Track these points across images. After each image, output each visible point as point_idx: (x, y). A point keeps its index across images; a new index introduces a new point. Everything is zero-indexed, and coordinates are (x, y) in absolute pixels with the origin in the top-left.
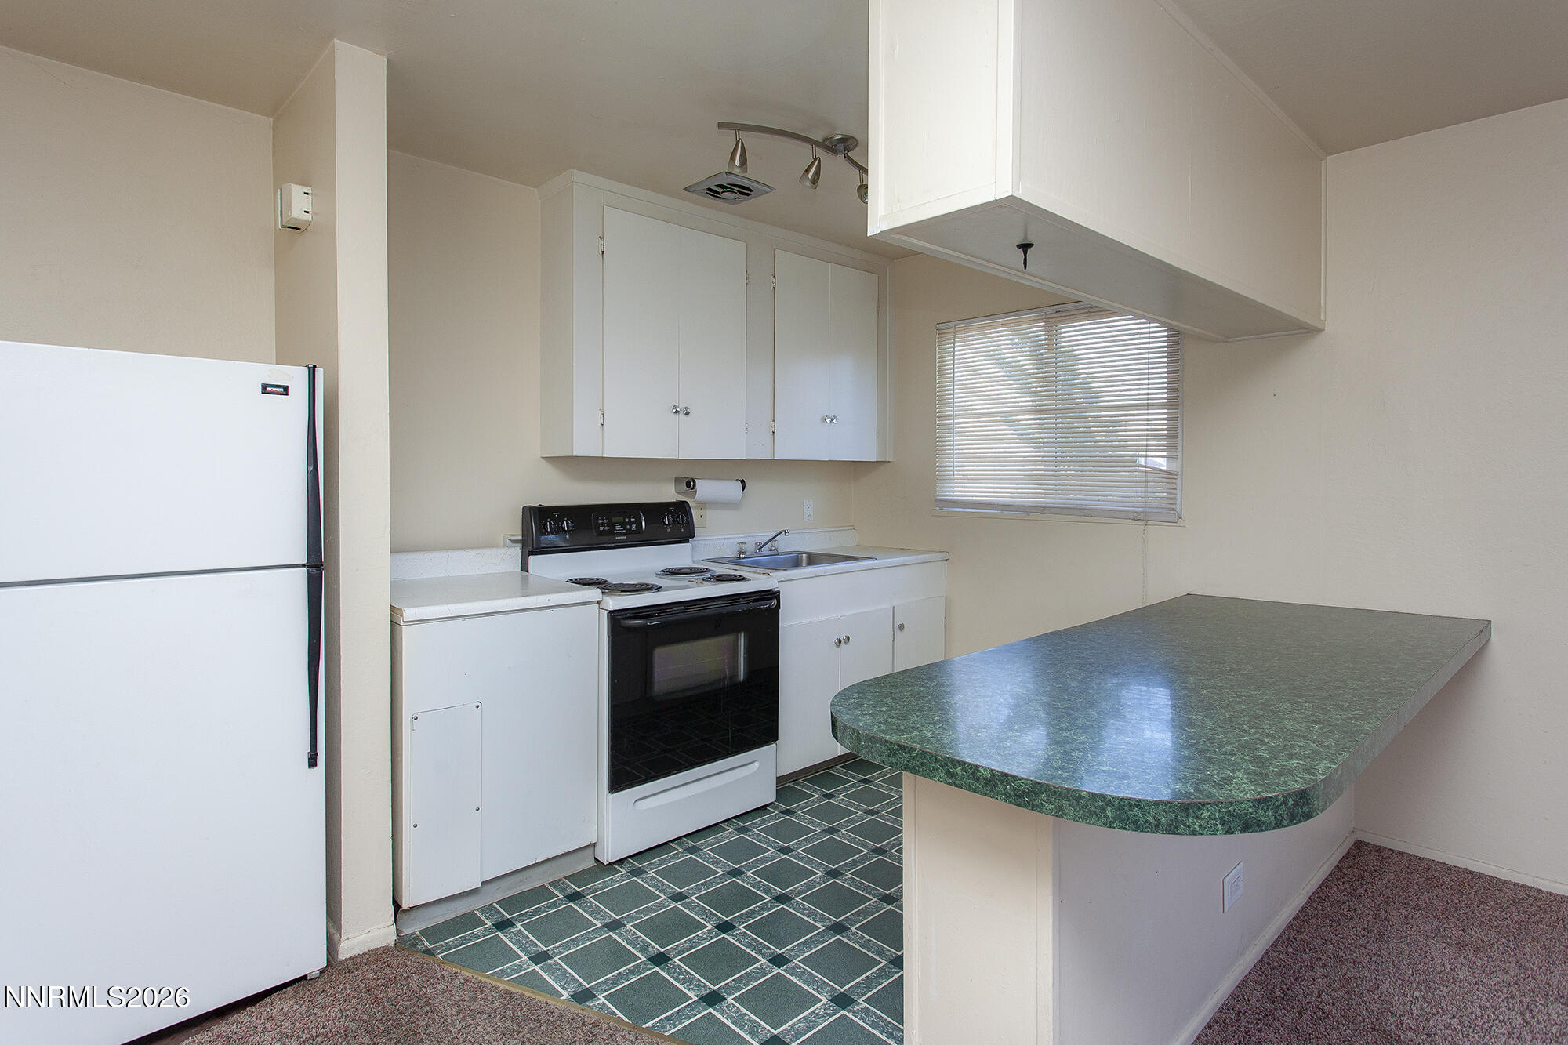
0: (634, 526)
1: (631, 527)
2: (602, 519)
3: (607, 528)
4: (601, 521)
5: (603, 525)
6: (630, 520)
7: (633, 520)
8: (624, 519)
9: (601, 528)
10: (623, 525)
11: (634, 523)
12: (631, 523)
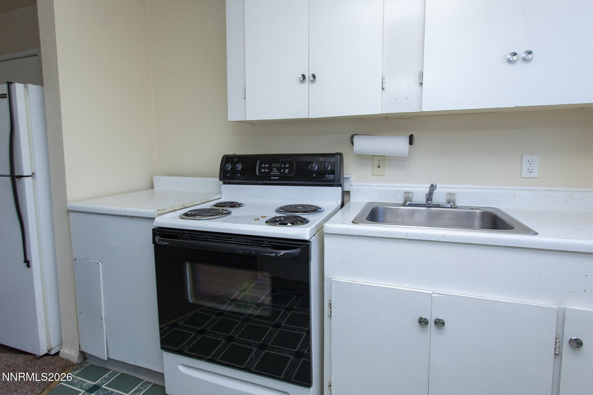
0: (287, 170)
1: (284, 171)
2: (264, 164)
3: (267, 170)
4: (263, 166)
5: (265, 168)
6: (285, 166)
7: (287, 166)
8: (281, 165)
9: (263, 170)
10: (279, 169)
11: (287, 168)
12: (285, 168)
